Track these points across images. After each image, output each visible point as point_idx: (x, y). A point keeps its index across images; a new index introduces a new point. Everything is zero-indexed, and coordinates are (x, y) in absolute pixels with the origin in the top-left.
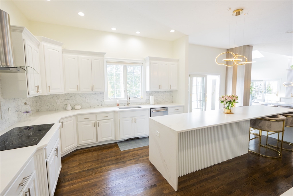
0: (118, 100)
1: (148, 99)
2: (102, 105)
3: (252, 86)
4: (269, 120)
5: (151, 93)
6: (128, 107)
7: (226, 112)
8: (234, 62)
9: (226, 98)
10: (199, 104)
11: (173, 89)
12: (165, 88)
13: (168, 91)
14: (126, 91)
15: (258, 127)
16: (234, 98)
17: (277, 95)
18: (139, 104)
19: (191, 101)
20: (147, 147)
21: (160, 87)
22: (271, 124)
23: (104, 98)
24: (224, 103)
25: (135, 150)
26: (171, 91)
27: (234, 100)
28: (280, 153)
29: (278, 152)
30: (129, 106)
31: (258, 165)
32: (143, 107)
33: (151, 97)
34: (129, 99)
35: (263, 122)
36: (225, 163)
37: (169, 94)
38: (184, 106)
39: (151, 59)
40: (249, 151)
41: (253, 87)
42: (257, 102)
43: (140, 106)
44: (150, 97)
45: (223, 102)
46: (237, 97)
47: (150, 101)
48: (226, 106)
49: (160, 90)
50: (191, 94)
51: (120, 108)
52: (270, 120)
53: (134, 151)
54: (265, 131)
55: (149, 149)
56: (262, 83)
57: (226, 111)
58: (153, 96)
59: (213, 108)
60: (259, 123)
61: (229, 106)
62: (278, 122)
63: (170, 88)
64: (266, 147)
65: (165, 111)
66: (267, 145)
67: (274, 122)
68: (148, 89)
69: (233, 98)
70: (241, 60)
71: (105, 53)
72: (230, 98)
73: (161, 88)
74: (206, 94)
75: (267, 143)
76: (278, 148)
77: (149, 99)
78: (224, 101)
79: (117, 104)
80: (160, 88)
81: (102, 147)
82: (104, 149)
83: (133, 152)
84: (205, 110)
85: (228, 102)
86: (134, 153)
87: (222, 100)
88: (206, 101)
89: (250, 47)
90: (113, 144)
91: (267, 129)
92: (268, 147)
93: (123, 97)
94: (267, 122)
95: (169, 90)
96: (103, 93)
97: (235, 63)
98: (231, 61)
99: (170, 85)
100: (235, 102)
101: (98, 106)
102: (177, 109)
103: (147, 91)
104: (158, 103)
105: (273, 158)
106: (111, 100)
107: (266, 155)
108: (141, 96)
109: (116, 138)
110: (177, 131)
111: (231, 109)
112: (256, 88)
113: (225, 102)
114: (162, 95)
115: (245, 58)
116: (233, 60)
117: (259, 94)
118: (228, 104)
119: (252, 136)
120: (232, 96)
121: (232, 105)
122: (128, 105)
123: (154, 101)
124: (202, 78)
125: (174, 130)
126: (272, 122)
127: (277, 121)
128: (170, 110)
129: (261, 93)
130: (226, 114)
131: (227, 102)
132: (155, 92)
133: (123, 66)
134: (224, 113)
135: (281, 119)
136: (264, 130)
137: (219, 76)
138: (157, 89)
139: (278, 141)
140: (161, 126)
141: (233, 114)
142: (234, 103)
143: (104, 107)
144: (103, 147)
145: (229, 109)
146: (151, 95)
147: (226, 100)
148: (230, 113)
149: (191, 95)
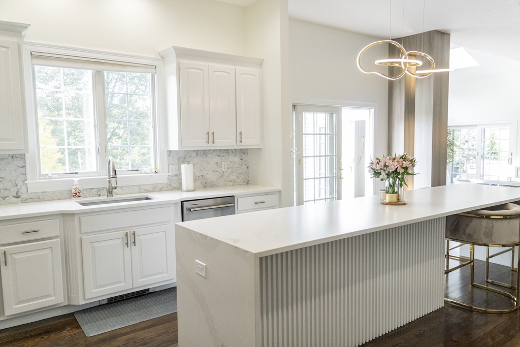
0: (76, 180)
1: (176, 176)
2: (18, 197)
3: (453, 139)
4: (488, 217)
5: (184, 156)
6: (110, 198)
7: (387, 201)
8: (404, 68)
9: (387, 164)
10: (323, 187)
11: (247, 143)
12: (225, 141)
13: (234, 152)
14: (102, 150)
15: (464, 236)
16: (406, 164)
17: (510, 161)
18: (147, 191)
19: (300, 179)
20: (173, 318)
21: (211, 136)
22: (492, 227)
23: (25, 174)
24: (381, 177)
25: (134, 329)
26: (244, 152)
27: (406, 168)
28: (516, 299)
29: (513, 297)
30: (115, 197)
31: (469, 334)
32: (159, 197)
33: (183, 166)
34: (112, 174)
35: (475, 222)
36: (389, 337)
37: (237, 159)
38: (280, 192)
39: (182, 53)
40: (446, 302)
41: (457, 143)
42: (466, 179)
43: (150, 195)
44: (180, 169)
45: (380, 174)
46: (412, 162)
47: (181, 179)
48: (387, 184)
49: (212, 147)
50: (300, 160)
51: (84, 204)
52: (492, 217)
53: (134, 331)
54: (482, 245)
55: (177, 323)
56: (476, 132)
57: (388, 198)
58: (191, 166)
59: (359, 193)
60: (467, 225)
61: (394, 183)
62: (508, 221)
63: (241, 142)
64: (487, 289)
65: (226, 206)
66: (488, 282)
67: (499, 221)
68: (174, 146)
69: (404, 162)
70: (420, 63)
71: (25, 27)
72: (396, 164)
73: (213, 142)
74: (340, 158)
75: (487, 278)
76: (512, 289)
77: (179, 176)
78: (382, 172)
79: (74, 191)
80: (211, 140)
81: (20, 334)
82: (27, 338)
83: (129, 336)
84: (339, 198)
85: (392, 175)
86: (132, 339)
87: (378, 167)
88: (341, 178)
89: (443, 35)
90: (62, 320)
91: (485, 241)
92: (490, 287)
93: (94, 169)
94: (484, 222)
95: (236, 148)
96: (22, 157)
97: (406, 71)
98: (397, 65)
99: (241, 133)
100: (408, 174)
101: (4, 198)
102: (260, 201)
103: (170, 152)
104: (206, 186)
105: (501, 314)
106: (51, 178)
107: (486, 308)
108: (153, 167)
109: (69, 299)
110: (254, 252)
111: (399, 193)
112: (465, 147)
113: (383, 175)
114: (217, 163)
115: (429, 57)
116: (400, 63)
117: (471, 161)
118: (391, 180)
119: (454, 264)
120: (402, 157)
121: (402, 180)
122: (110, 192)
123: (195, 180)
124: (328, 115)
125: (246, 252)
126: (494, 222)
127: (506, 217)
128: (240, 204)
129: (474, 159)
130: (387, 207)
131: (388, 175)
132: (197, 152)
133: (90, 72)
134: (383, 204)
135: (514, 213)
136: (479, 242)
137: (372, 110)
138: (201, 144)
139: (513, 271)
140: (209, 244)
141: (405, 204)
142: (406, 176)
143: (25, 201)
144: (26, 332)
145: (394, 192)
146: (183, 162)
147: (385, 169)
148: (398, 203)
149: (300, 162)
